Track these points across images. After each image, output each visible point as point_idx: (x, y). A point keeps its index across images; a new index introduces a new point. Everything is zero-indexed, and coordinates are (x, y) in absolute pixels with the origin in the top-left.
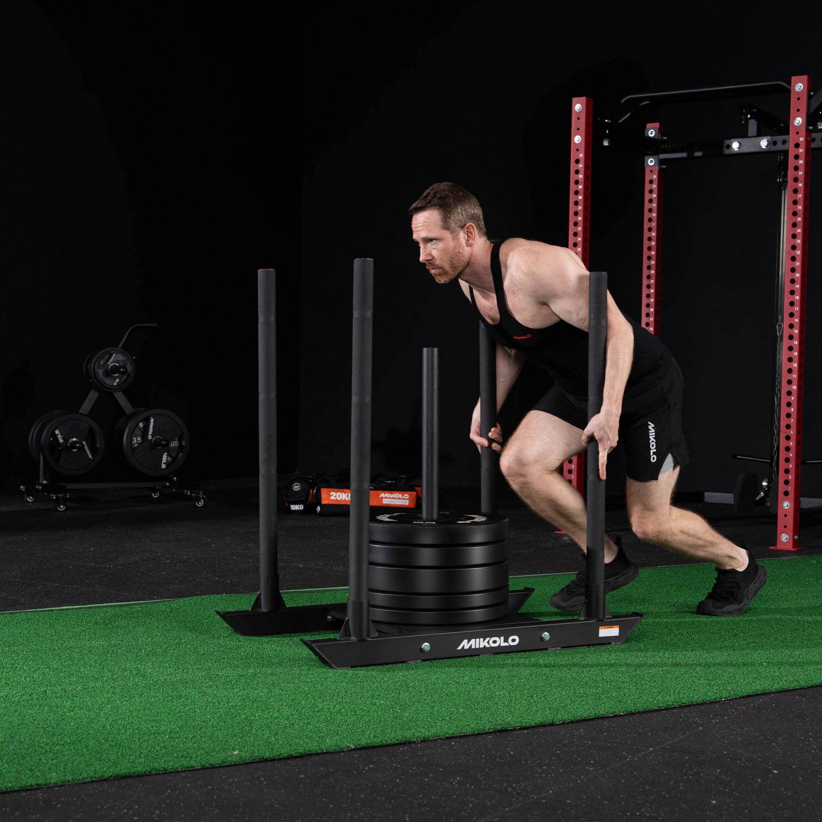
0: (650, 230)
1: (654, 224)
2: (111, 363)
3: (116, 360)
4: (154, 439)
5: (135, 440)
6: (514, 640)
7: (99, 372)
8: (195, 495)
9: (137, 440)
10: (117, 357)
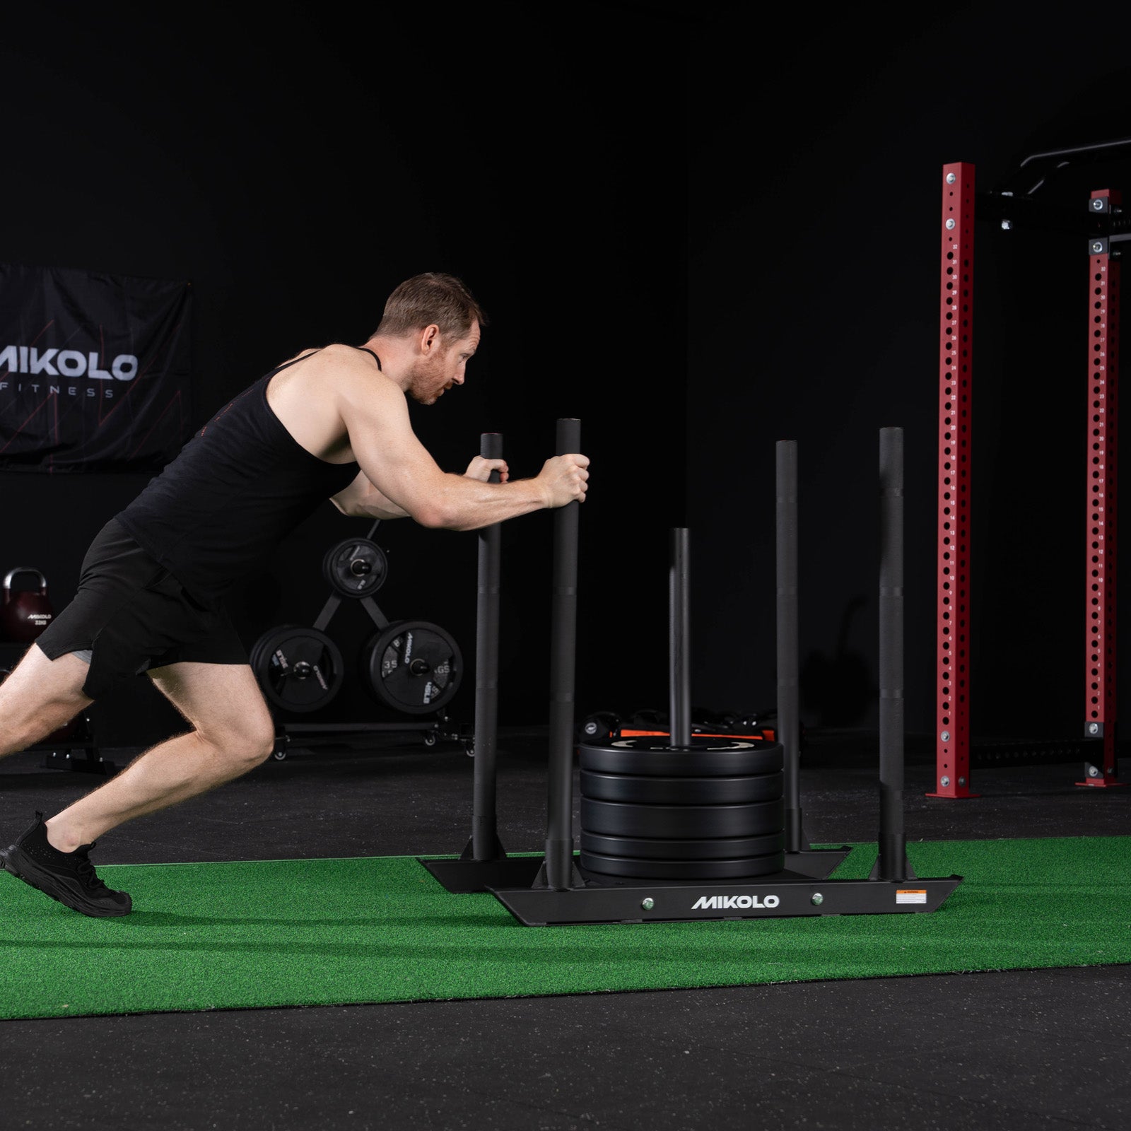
0: (1097, 348)
1: (1103, 340)
2: (354, 559)
3: (360, 554)
4: (412, 663)
5: (388, 665)
6: (772, 901)
7: (337, 571)
8: (465, 740)
9: (390, 664)
10: (362, 551)
